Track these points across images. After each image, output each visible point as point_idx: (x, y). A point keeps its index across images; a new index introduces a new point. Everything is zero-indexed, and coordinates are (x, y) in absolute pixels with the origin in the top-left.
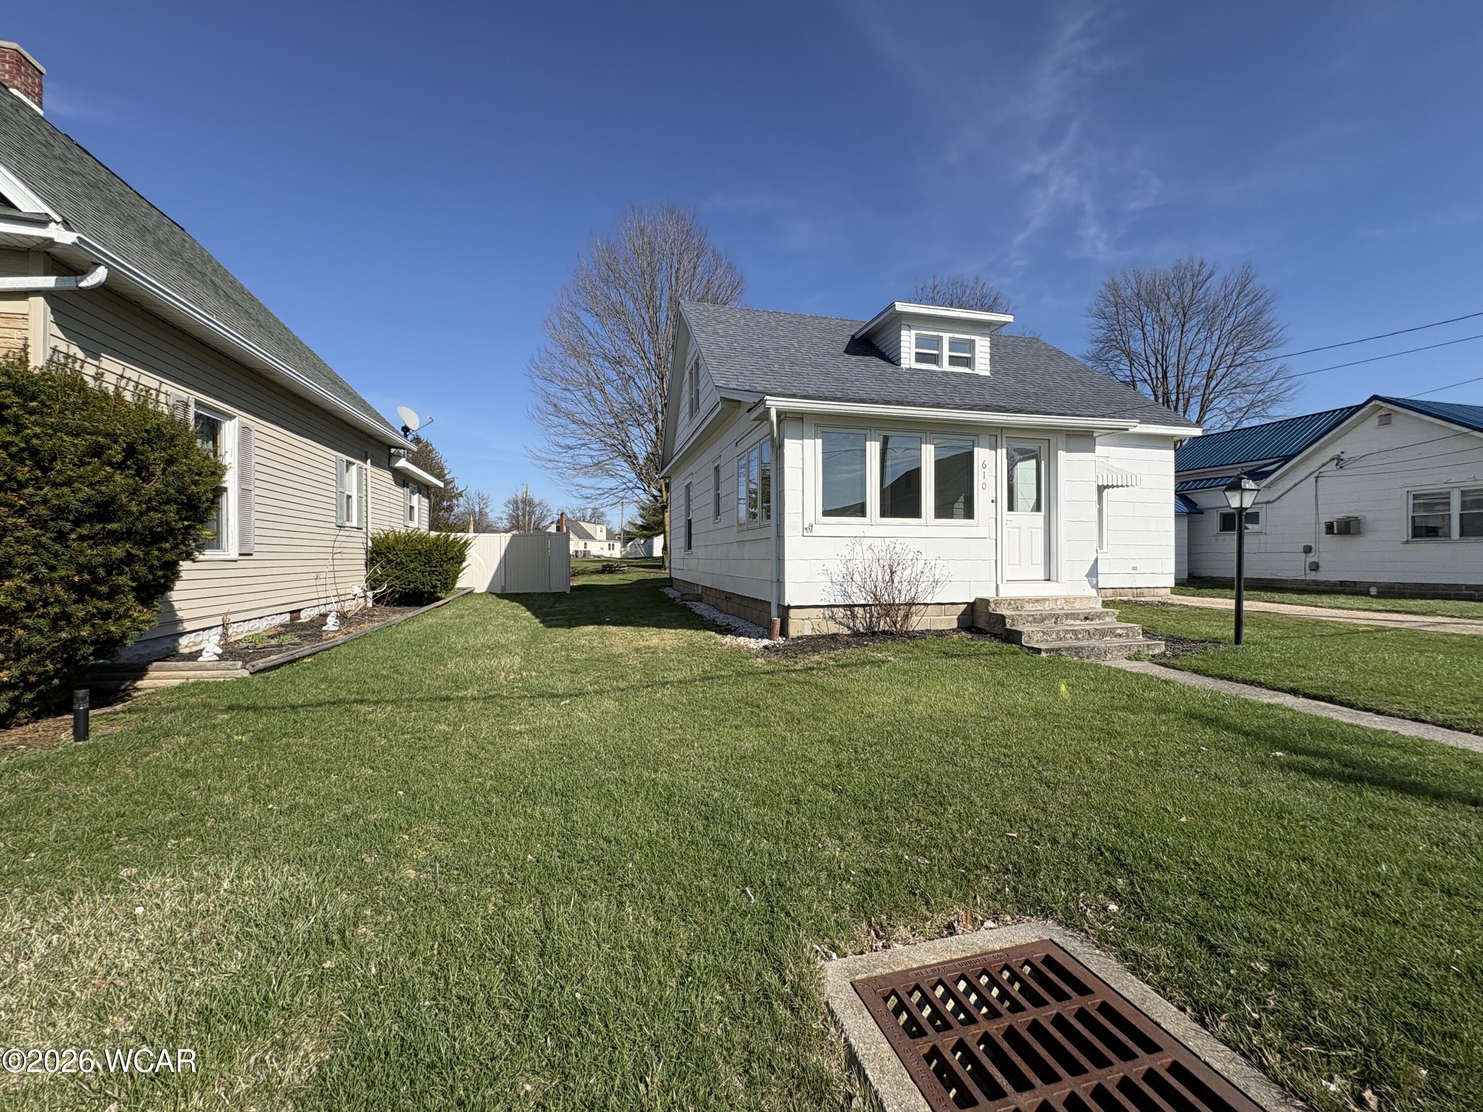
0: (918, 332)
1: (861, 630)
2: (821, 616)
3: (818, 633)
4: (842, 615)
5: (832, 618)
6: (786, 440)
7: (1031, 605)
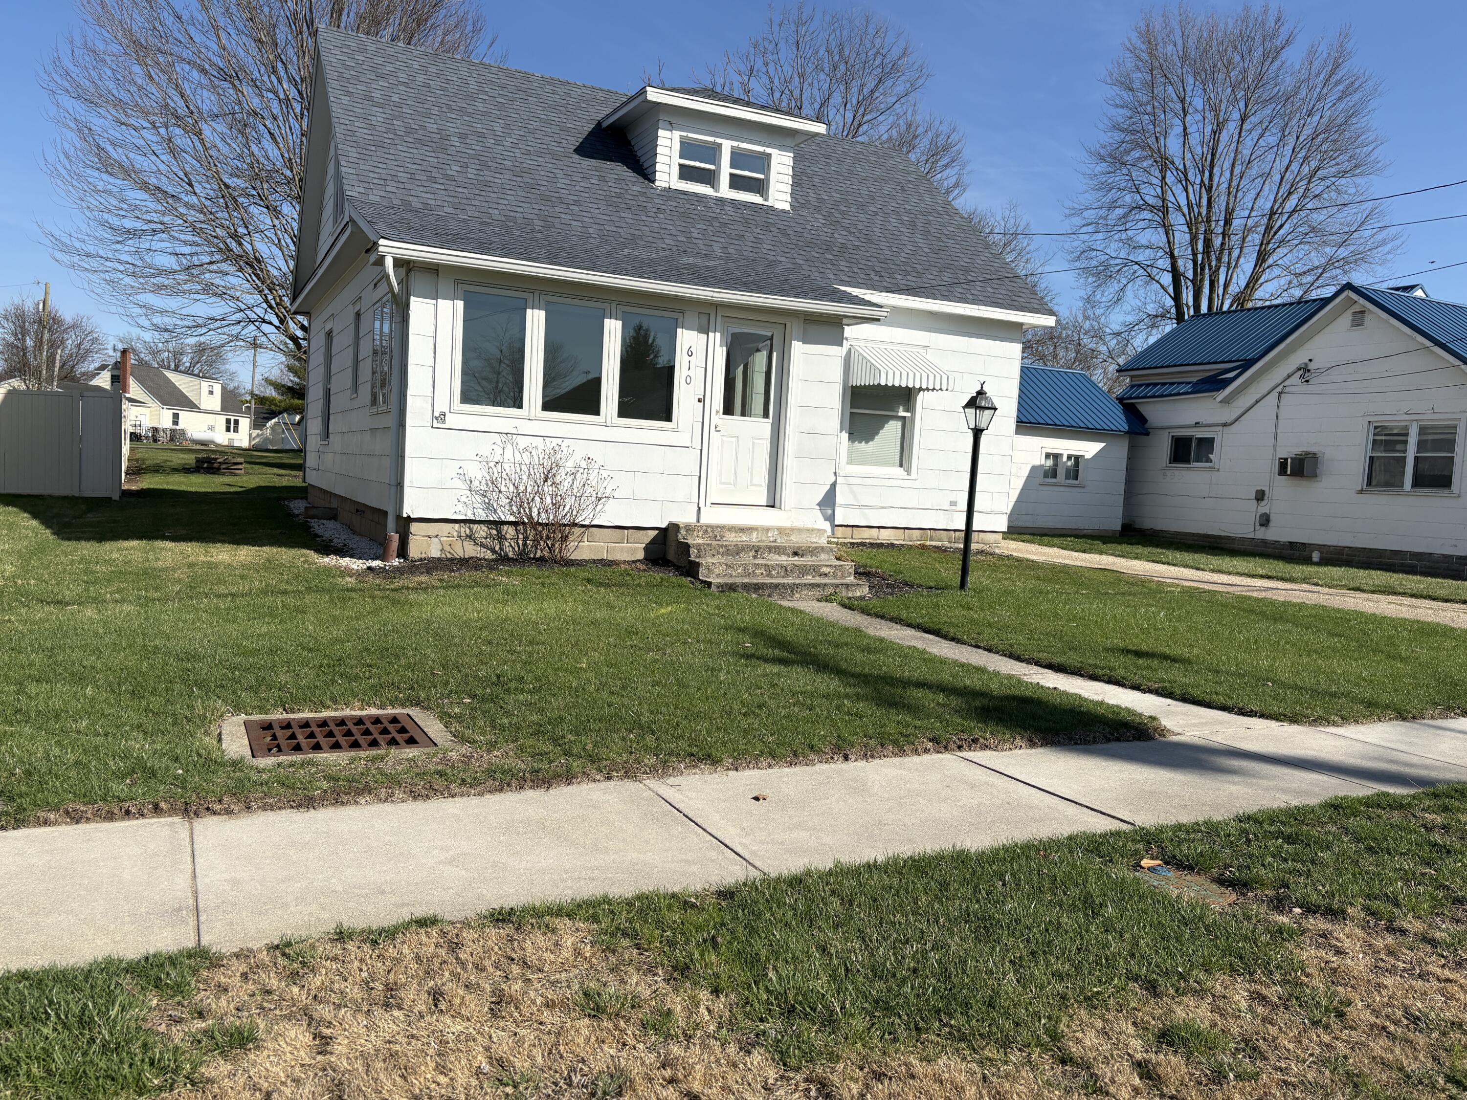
0: (685, 134)
1: (511, 555)
2: (455, 534)
3: (449, 556)
4: (484, 534)
5: (470, 537)
6: (412, 298)
7: (733, 535)
